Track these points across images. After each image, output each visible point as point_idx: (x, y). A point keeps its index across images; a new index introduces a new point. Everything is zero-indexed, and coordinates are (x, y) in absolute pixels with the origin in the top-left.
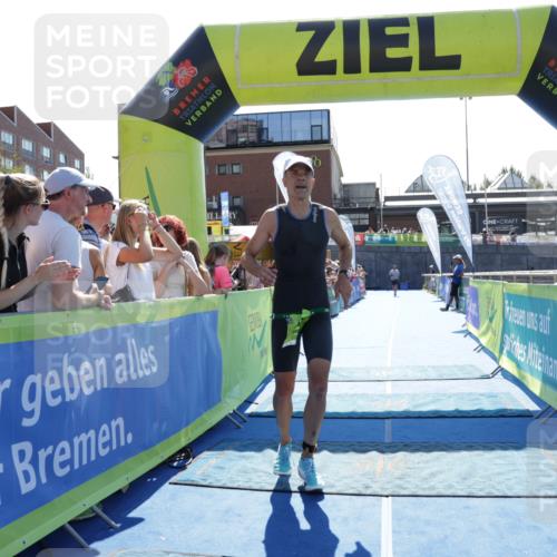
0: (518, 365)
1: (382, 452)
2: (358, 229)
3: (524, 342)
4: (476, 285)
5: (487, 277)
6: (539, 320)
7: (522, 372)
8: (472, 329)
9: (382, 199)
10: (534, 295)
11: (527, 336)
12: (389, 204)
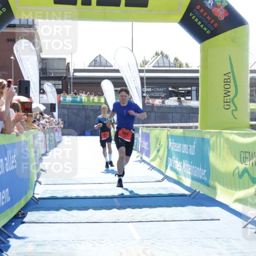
0: (177, 173)
1: (119, 209)
2: (59, 92)
3: (181, 160)
4: (148, 132)
5: (156, 127)
6: (189, 148)
7: (180, 176)
8: (145, 158)
9: (71, 71)
10: (186, 135)
11: (182, 157)
12: (77, 74)
